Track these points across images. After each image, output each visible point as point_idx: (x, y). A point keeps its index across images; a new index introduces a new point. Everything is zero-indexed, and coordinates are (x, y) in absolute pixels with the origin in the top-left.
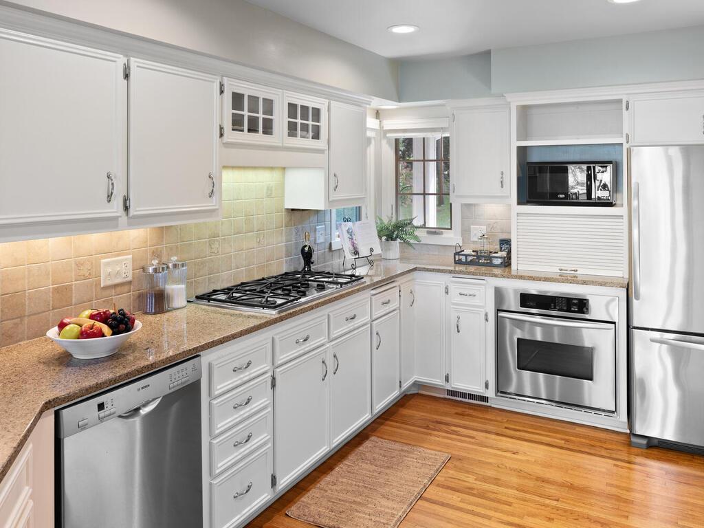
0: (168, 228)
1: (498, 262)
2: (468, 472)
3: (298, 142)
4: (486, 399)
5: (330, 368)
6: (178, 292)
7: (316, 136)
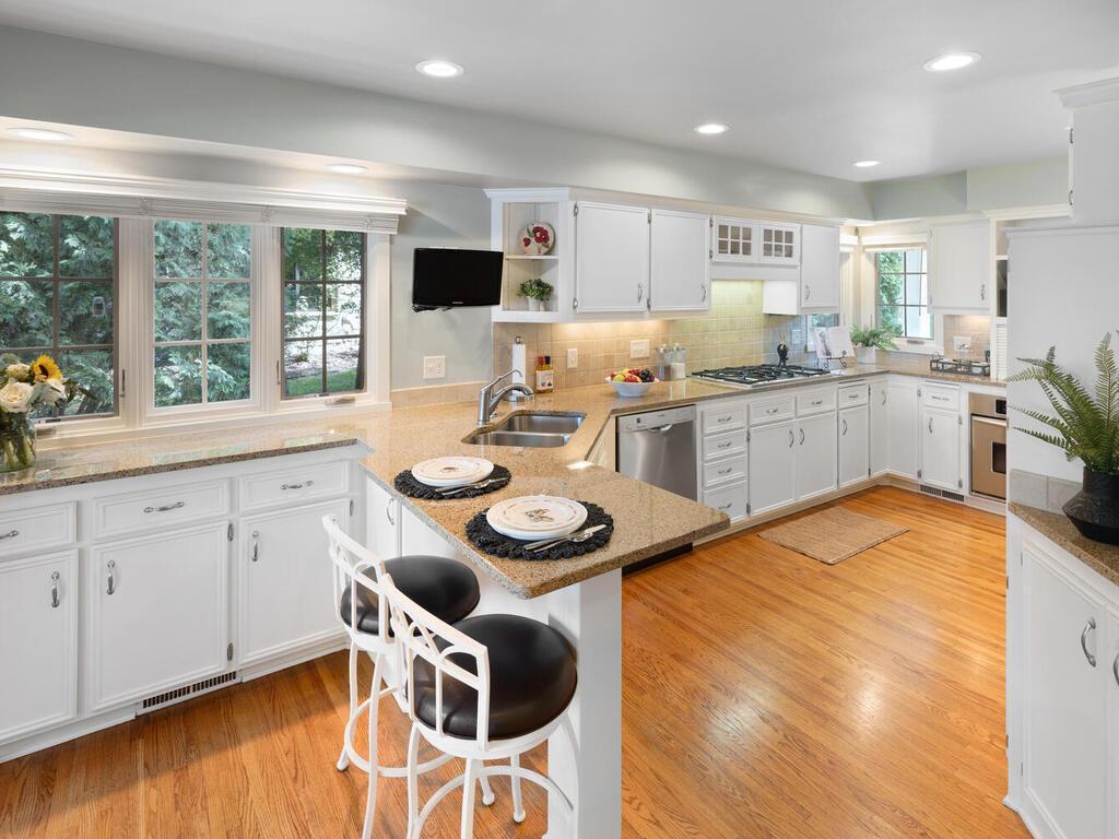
0: (673, 321)
1: (979, 370)
2: (922, 541)
3: (772, 260)
4: (961, 498)
5: (797, 438)
6: (680, 369)
7: (789, 254)
